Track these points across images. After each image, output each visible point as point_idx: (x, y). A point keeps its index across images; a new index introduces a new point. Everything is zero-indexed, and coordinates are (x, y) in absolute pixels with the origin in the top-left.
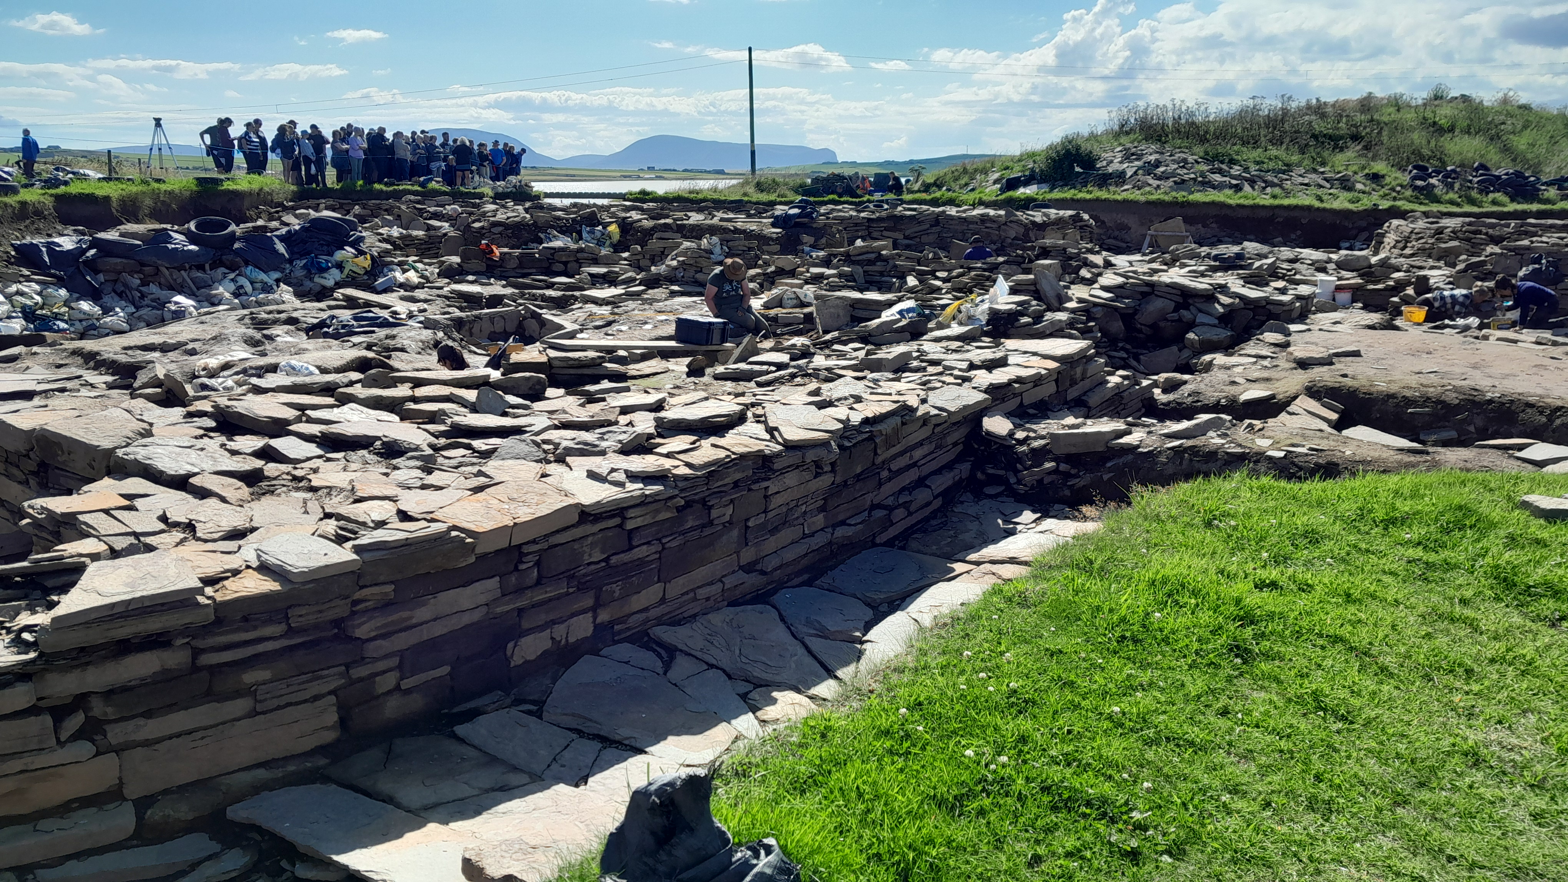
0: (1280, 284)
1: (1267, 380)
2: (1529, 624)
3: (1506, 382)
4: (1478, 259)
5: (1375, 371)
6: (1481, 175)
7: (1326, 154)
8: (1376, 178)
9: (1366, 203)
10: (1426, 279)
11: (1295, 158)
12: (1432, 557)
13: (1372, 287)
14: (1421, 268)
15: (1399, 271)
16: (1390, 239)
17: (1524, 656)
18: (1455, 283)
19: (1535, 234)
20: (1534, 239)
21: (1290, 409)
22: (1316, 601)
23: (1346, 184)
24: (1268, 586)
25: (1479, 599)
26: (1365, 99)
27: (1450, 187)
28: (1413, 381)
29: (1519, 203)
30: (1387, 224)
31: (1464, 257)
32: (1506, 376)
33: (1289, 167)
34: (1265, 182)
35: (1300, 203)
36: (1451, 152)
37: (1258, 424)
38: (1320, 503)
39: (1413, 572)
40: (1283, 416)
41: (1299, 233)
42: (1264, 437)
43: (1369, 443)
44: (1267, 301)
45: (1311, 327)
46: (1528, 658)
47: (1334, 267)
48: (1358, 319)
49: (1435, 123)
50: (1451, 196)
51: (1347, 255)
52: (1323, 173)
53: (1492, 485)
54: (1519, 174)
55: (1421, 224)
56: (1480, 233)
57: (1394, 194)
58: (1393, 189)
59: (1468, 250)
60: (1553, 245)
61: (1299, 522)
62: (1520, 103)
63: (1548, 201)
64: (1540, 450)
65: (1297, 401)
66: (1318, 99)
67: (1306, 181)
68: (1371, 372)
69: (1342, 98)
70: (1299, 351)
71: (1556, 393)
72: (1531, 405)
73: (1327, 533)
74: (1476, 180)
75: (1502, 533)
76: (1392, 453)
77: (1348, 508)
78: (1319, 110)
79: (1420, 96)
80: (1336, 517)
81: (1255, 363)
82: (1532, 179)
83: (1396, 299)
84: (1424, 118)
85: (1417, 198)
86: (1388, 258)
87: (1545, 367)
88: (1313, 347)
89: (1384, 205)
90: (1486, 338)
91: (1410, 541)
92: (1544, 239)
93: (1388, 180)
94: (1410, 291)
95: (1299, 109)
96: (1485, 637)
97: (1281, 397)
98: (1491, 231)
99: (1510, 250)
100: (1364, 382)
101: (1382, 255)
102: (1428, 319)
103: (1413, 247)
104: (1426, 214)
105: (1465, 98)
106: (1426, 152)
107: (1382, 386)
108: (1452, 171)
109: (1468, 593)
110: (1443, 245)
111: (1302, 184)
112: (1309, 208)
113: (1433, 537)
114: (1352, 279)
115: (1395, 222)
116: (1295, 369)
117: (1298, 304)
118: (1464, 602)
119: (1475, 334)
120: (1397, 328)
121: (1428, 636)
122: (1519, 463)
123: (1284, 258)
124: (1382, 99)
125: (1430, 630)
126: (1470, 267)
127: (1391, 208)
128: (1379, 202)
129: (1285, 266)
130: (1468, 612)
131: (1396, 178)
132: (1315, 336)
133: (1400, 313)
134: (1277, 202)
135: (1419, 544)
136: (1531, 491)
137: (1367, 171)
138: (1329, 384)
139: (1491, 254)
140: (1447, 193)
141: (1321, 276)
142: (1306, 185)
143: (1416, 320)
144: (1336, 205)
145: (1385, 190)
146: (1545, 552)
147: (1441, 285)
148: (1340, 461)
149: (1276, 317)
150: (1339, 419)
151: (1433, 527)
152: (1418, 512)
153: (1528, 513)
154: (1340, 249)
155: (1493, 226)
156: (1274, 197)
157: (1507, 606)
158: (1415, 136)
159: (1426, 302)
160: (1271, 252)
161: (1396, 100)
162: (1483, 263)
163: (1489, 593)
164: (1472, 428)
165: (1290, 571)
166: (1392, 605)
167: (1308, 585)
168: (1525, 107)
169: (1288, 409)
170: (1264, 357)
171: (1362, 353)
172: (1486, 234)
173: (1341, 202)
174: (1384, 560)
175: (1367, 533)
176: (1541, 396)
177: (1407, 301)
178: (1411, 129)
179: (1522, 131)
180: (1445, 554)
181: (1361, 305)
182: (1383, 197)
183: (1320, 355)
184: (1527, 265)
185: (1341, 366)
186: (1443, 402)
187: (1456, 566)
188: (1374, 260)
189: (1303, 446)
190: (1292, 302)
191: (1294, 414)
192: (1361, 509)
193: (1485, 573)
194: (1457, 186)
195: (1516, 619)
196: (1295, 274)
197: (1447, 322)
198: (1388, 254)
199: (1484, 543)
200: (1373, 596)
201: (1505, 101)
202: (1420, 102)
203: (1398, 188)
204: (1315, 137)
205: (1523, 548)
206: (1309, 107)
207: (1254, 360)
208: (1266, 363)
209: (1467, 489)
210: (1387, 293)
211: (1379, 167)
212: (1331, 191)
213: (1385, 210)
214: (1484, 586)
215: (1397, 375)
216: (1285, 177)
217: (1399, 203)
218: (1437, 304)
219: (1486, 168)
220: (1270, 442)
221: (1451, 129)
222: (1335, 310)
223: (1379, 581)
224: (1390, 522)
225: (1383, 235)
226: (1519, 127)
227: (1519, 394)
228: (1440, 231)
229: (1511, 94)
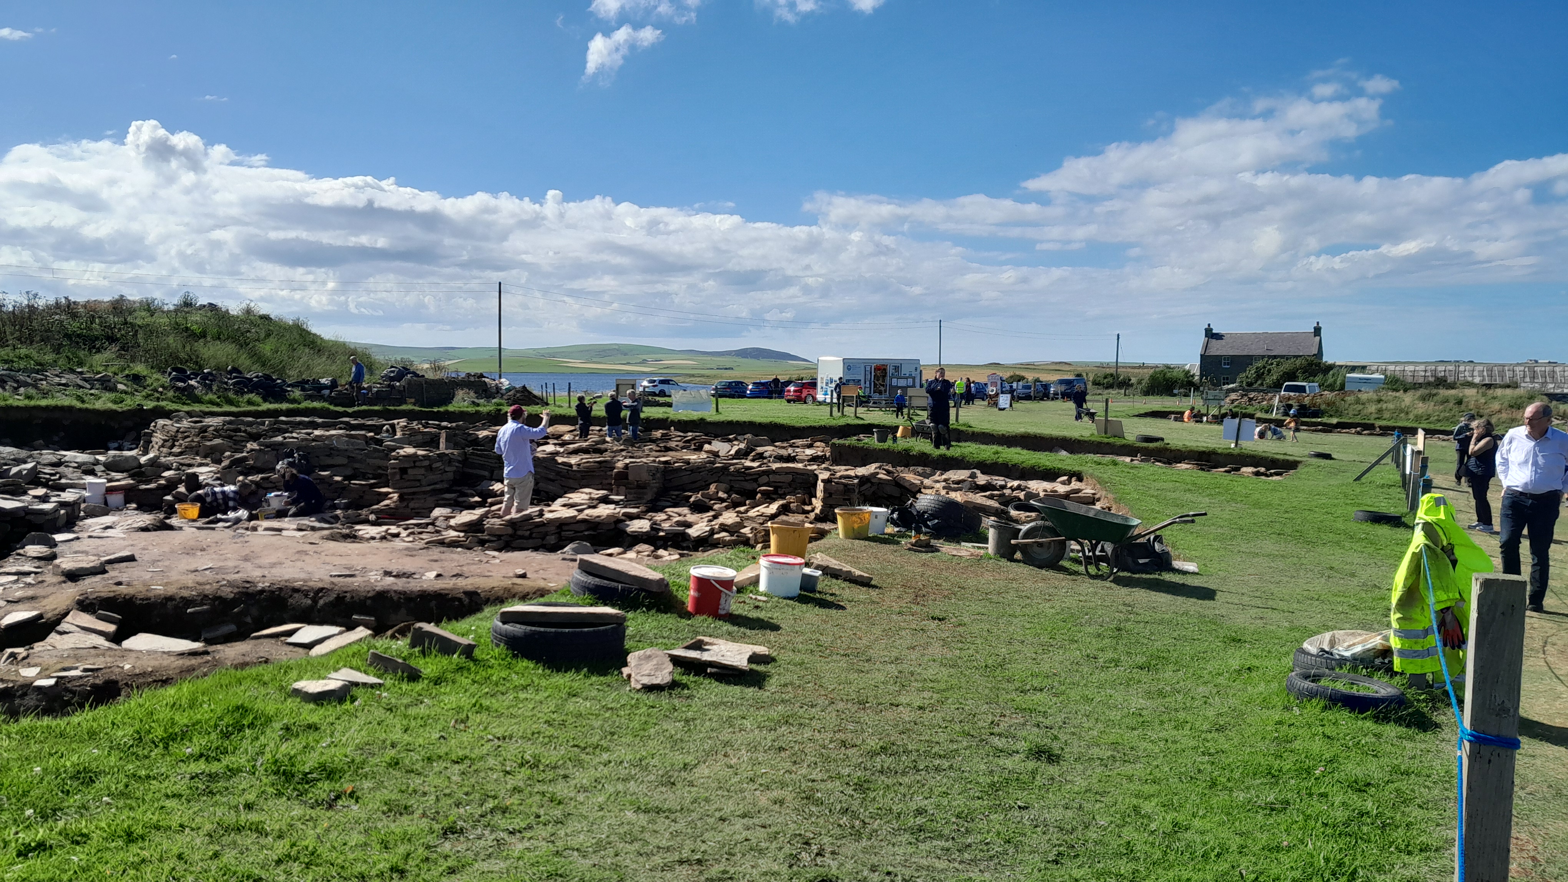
0: (41, 491)
1: (32, 598)
2: (309, 811)
3: (274, 571)
4: (240, 455)
5: (150, 574)
6: (235, 377)
7: (81, 354)
8: (136, 379)
9: (129, 403)
10: (195, 476)
11: (49, 357)
12: (215, 767)
13: (144, 487)
14: (190, 466)
15: (170, 469)
16: (158, 438)
17: (307, 847)
18: (223, 479)
19: (287, 431)
20: (286, 435)
21: (63, 627)
22: (93, 851)
23: (107, 385)
24: (35, 849)
25: (262, 800)
26: (117, 301)
27: (209, 388)
28: (190, 580)
29: (271, 403)
30: (153, 424)
31: (227, 454)
32: (273, 565)
33: (42, 368)
34: (17, 381)
35: (59, 403)
36: (205, 356)
37: (21, 651)
38: (92, 735)
39: (197, 788)
40: (53, 638)
41: (62, 434)
42: (29, 665)
43: (149, 653)
44: (26, 511)
45: (80, 535)
46: (310, 849)
47: (103, 468)
48: (129, 522)
49: (187, 329)
50: (210, 396)
51: (114, 457)
52: (81, 373)
53: (266, 678)
54: (267, 377)
55: (185, 424)
56: (240, 430)
57: (157, 395)
58: (156, 390)
59: (231, 447)
60: (303, 440)
61: (68, 764)
62: (261, 313)
63: (294, 401)
64: (307, 633)
65: (69, 618)
66: (66, 298)
67: (64, 381)
68: (148, 576)
69: (93, 299)
70: (66, 563)
71: (316, 577)
72: (296, 590)
73: (101, 768)
74: (230, 382)
75: (277, 725)
76: (172, 659)
77: (124, 735)
78: (69, 309)
79: (171, 302)
80: (111, 748)
81: (16, 581)
82: (279, 381)
83: (169, 498)
84: (177, 323)
85: (179, 398)
86: (157, 458)
87: (306, 553)
88: (81, 557)
89: (149, 405)
90: (255, 529)
91: (192, 755)
92: (294, 435)
93: (149, 381)
94: (182, 489)
95: (48, 307)
96: (270, 838)
97: (49, 615)
98: (248, 429)
99: (267, 447)
100: (140, 588)
101: (151, 455)
102: (201, 515)
103: (181, 445)
104: (190, 414)
105: (212, 307)
106: (182, 355)
107: (159, 589)
108: (208, 373)
109: (251, 797)
110: (208, 443)
111: (60, 384)
112: (70, 408)
113: (214, 745)
114: (122, 480)
115: (161, 422)
116: (64, 582)
117: (62, 512)
118: (249, 807)
119: (246, 526)
120: (171, 528)
121: (216, 855)
122: (291, 648)
123: (45, 462)
124: (134, 302)
125: (218, 848)
126: (235, 463)
127: (156, 407)
128: (143, 403)
129: (47, 470)
130: (253, 817)
131: (158, 380)
132: (86, 544)
133: (175, 511)
134: (33, 403)
135: (201, 755)
136: (299, 678)
137: (127, 372)
138: (102, 594)
139: (252, 450)
140: (207, 394)
141: (90, 479)
142: (64, 385)
143: (191, 517)
144: (99, 405)
145: (147, 391)
146: (316, 735)
147: (210, 481)
148: (119, 678)
149: (39, 528)
150: (117, 630)
151: (213, 734)
152: (198, 722)
153: (298, 700)
154: (108, 449)
155: (250, 424)
156: (29, 398)
157: (289, 799)
158: (171, 339)
159: (199, 499)
160: (29, 457)
161: (148, 305)
162: (245, 459)
163: (270, 790)
164: (249, 620)
165: (61, 824)
166: (178, 832)
167: (83, 835)
168: (266, 318)
169: (59, 628)
170: (28, 574)
171: (137, 557)
172: (245, 431)
173: (103, 402)
174: (166, 783)
175: (147, 757)
176: (305, 581)
177: (180, 499)
178: (166, 334)
179: (265, 338)
180: (226, 761)
181: (134, 505)
182: (147, 397)
183: (92, 565)
184: (283, 459)
185: (114, 573)
186: (220, 598)
187: (239, 770)
188: (143, 460)
189: (76, 668)
190: (55, 510)
191: (65, 633)
192: (138, 732)
193: (266, 770)
194: (215, 388)
195: (298, 811)
196: (60, 478)
197: (219, 516)
198: (157, 453)
199: (263, 740)
200: (157, 828)
201: (248, 311)
202: (172, 308)
203: (160, 389)
204: (67, 336)
205: (298, 735)
206: (58, 305)
207: (15, 578)
208: (29, 580)
209: (242, 688)
210: (160, 492)
211: (140, 368)
212: (92, 391)
213: (150, 410)
214: (266, 785)
215: (174, 576)
216: (39, 376)
217: (163, 403)
218: (209, 499)
219: (240, 372)
220: (38, 669)
221: (203, 335)
222: (106, 513)
223: (162, 807)
224: (169, 739)
225: (150, 435)
226: (262, 335)
227: (286, 581)
228: (204, 430)
229: (252, 305)
